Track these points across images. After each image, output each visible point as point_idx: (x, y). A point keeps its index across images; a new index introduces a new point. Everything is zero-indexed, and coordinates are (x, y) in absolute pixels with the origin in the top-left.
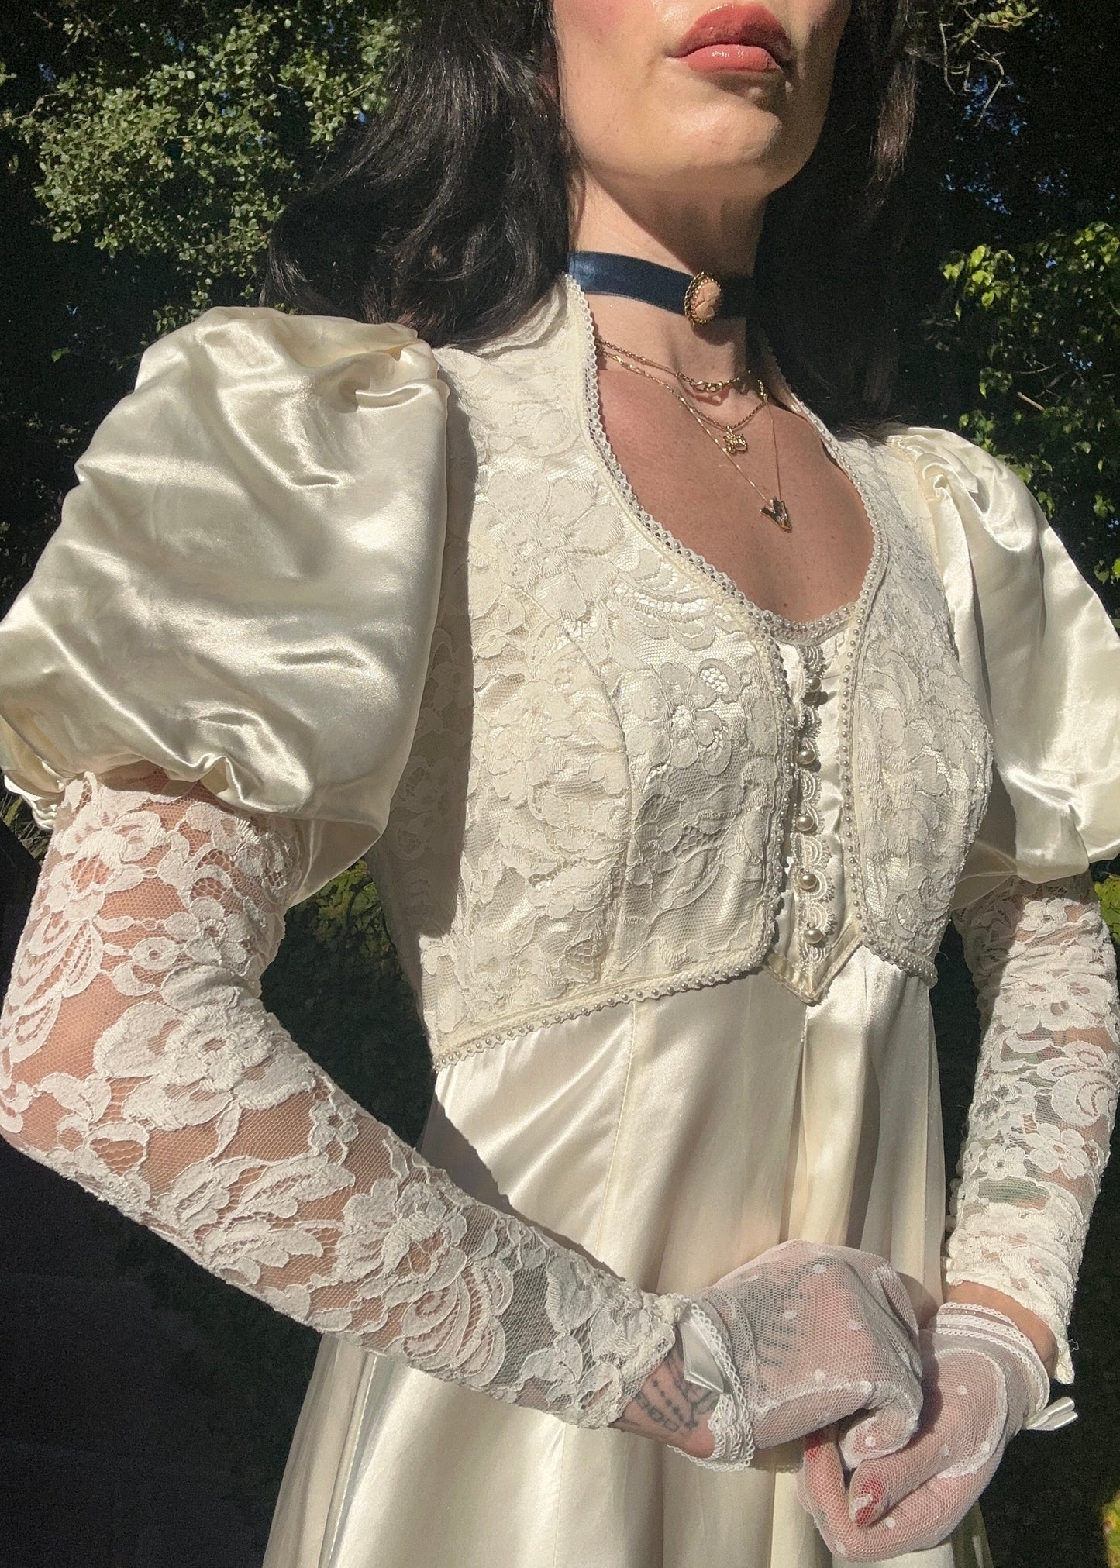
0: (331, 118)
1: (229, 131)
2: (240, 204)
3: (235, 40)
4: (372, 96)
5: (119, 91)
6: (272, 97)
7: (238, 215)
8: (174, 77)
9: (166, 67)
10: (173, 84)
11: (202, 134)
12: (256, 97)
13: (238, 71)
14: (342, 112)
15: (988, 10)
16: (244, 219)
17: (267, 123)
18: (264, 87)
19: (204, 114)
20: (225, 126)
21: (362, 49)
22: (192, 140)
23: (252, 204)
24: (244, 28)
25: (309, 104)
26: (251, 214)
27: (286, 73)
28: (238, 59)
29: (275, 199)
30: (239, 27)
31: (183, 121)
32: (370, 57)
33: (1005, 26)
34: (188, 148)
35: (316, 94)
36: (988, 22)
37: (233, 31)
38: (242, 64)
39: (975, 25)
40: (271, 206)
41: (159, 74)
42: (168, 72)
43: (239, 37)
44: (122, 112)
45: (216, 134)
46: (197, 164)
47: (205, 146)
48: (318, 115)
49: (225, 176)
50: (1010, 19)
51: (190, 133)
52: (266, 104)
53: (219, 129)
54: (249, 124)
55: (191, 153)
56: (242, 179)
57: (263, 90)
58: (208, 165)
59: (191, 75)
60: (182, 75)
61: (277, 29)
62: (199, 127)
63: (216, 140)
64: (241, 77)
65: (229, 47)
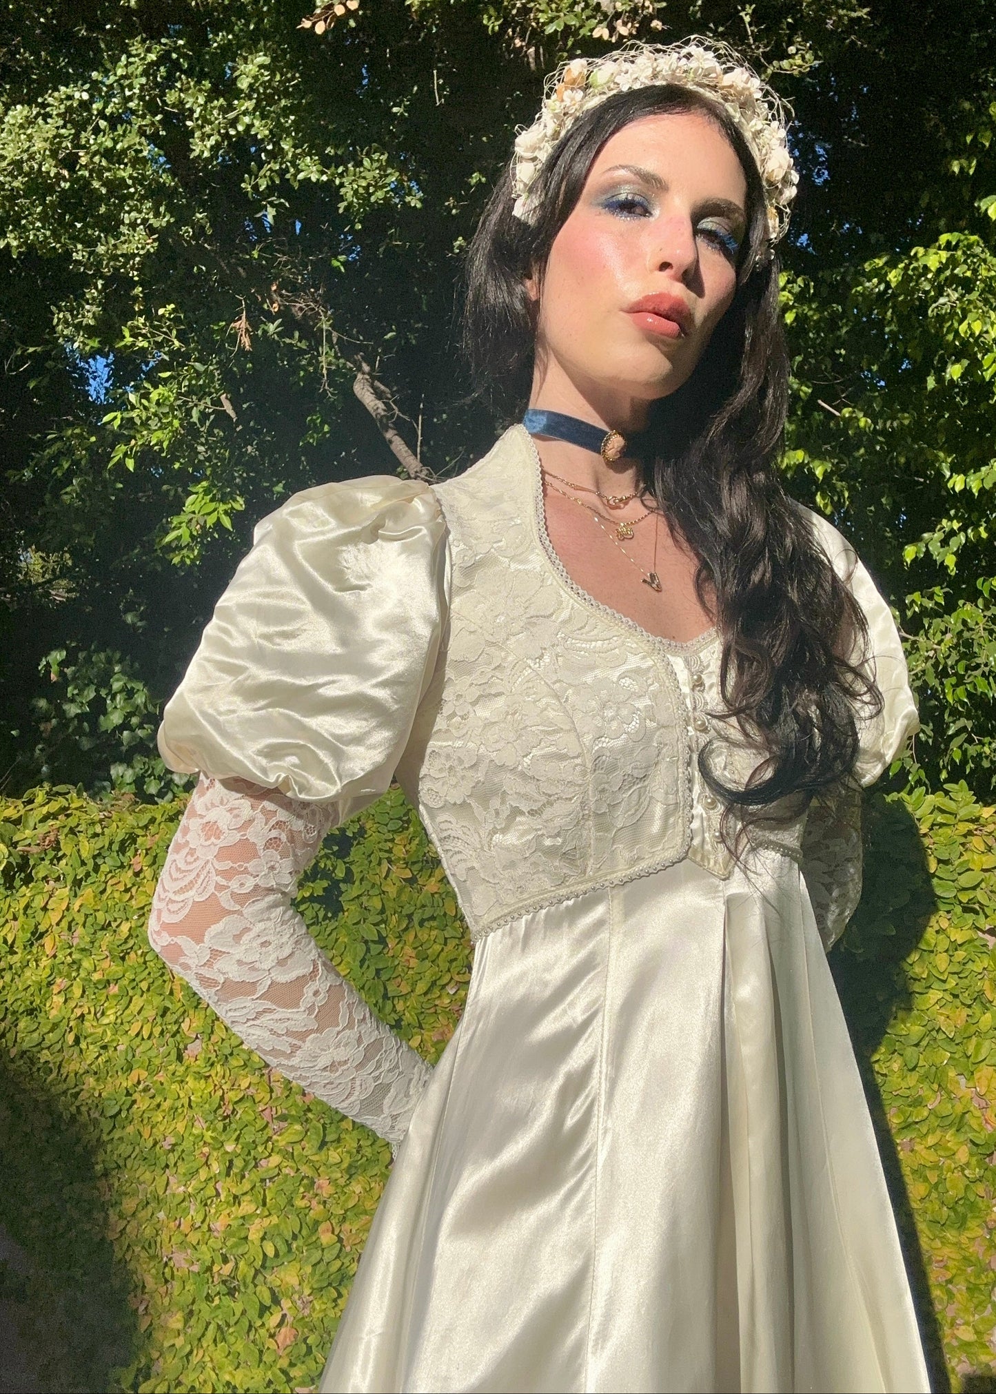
0: (209, 136)
1: (119, 147)
2: (129, 212)
3: (126, 66)
4: (247, 120)
5: (19, 107)
6: (159, 117)
7: (127, 221)
8: (70, 98)
9: (63, 89)
10: (69, 103)
11: (94, 148)
12: (143, 117)
13: (128, 93)
14: (219, 132)
15: (782, 59)
16: (133, 225)
17: (154, 139)
18: (152, 108)
19: (97, 131)
20: (116, 142)
21: (237, 77)
22: (87, 153)
23: (140, 212)
24: (134, 56)
25: (189, 123)
26: (139, 221)
27: (171, 97)
28: (127, 82)
29: (162, 209)
30: (129, 55)
31: (77, 136)
32: (243, 84)
33: (795, 73)
34: (83, 161)
35: (196, 115)
36: (781, 69)
37: (124, 58)
38: (131, 87)
39: (769, 71)
40: (157, 214)
41: (56, 94)
42: (65, 93)
43: (129, 64)
44: (21, 126)
45: (107, 150)
46: (91, 175)
47: (96, 159)
48: (197, 134)
49: (115, 186)
50: (800, 66)
51: (83, 147)
52: (153, 124)
53: (109, 144)
54: (137, 140)
55: (86, 166)
56: (132, 190)
57: (150, 112)
58: (100, 178)
59: (85, 96)
60: (77, 95)
61: (164, 58)
62: (92, 142)
63: (108, 154)
64: (130, 99)
65: (120, 72)
